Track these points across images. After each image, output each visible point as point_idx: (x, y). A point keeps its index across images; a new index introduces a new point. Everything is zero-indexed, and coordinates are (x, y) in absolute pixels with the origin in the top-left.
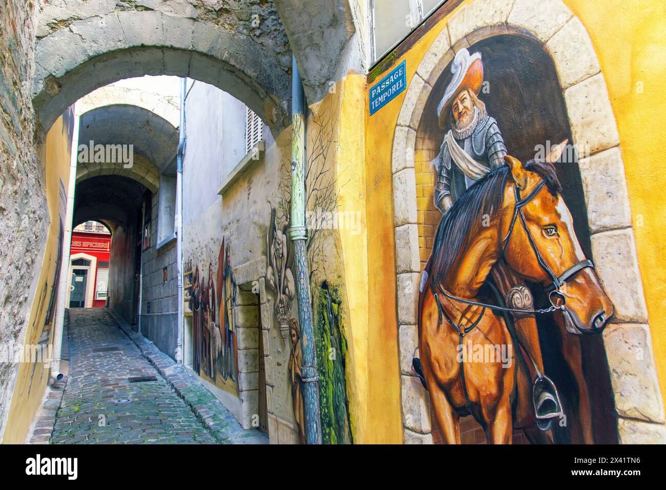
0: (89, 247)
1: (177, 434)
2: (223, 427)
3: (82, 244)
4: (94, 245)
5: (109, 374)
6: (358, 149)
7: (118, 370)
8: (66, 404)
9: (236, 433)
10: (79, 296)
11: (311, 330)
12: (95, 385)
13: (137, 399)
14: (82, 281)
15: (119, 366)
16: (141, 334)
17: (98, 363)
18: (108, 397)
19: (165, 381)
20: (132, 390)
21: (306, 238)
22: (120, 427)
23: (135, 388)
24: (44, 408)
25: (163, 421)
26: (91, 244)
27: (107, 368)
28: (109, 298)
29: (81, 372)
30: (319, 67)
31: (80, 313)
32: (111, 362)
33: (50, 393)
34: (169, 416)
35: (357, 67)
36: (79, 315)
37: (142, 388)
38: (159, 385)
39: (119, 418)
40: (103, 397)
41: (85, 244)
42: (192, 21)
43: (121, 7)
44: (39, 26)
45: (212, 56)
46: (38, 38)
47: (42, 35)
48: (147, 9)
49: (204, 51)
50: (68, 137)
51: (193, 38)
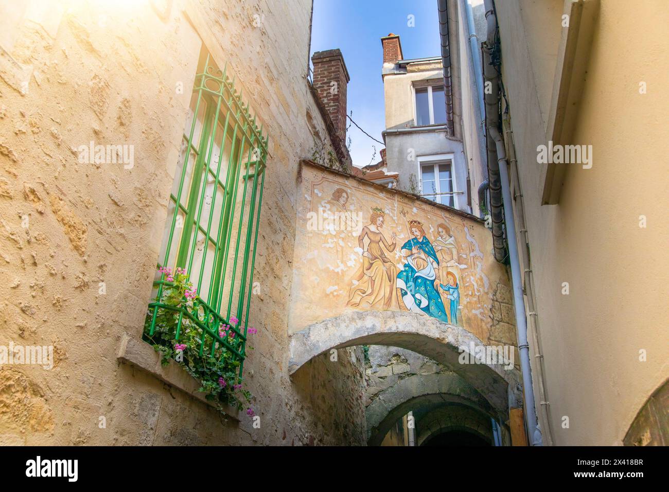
30: (500, 401)
35: (515, 405)
42: (437, 374)
43: (401, 377)
44: (366, 401)
45: (450, 394)
46: (367, 407)
47: (368, 405)
48: (413, 374)
49: (446, 392)
50: (398, 434)
51: (439, 385)
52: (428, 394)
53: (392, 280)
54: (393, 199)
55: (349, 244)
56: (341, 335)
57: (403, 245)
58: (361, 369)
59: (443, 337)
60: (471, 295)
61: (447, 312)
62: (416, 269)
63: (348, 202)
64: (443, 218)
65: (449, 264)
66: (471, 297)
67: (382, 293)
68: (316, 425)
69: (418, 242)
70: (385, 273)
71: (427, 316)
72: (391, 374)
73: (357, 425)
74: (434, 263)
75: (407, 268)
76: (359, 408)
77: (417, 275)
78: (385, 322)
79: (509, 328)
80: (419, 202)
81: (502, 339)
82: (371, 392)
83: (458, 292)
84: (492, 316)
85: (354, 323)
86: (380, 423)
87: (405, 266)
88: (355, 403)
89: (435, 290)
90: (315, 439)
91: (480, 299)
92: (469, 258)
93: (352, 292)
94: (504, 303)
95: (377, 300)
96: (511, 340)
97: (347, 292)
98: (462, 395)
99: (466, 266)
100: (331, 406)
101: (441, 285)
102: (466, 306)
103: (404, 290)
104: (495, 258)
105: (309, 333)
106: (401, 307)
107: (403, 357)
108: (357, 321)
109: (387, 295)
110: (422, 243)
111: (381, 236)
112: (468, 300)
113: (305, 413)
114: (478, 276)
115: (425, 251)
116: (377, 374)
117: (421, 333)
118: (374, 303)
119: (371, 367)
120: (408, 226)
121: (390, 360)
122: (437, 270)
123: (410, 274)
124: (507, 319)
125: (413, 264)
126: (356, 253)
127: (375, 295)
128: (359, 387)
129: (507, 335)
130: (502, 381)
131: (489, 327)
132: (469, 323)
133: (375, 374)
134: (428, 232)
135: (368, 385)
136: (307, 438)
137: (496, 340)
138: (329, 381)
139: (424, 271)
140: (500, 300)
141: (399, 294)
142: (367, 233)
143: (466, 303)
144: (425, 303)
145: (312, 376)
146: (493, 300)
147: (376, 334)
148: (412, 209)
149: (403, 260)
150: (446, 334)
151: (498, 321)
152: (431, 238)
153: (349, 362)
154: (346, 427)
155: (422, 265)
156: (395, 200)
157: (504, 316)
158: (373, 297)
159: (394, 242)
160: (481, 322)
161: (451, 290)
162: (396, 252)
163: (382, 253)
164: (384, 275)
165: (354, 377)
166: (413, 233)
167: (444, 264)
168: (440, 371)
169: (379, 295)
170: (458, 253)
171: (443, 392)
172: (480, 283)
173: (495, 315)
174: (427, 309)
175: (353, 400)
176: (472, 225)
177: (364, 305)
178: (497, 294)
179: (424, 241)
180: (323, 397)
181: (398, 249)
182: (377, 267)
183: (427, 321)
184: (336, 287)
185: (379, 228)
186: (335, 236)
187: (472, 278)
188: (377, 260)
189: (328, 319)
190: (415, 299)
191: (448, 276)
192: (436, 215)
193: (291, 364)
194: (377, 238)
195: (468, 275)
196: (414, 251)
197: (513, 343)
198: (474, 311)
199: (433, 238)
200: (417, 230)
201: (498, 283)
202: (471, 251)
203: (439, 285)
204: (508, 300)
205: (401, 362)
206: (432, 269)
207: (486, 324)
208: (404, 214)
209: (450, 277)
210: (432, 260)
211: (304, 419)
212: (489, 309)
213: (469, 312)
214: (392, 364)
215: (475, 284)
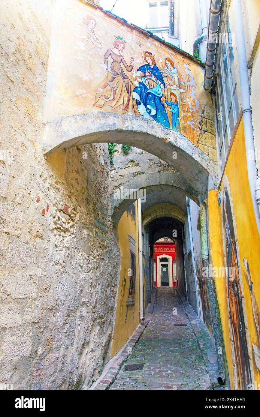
0: (167, 251)
1: (184, 348)
2: (206, 349)
3: (163, 249)
4: (170, 249)
5: (166, 321)
6: (217, 222)
7: (171, 320)
8: (146, 332)
9: (211, 352)
10: (165, 279)
11: (214, 300)
12: (159, 325)
13: (174, 333)
14: (166, 270)
15: (172, 318)
16: (188, 302)
17: (163, 316)
18: (162, 331)
19: (191, 327)
20: (173, 329)
21: (208, 259)
22: (162, 342)
23: (175, 328)
24: (136, 331)
25: (181, 343)
26: (168, 249)
27: (167, 318)
28: (177, 281)
29: (155, 319)
30: (202, 186)
31: (163, 290)
32: (169, 316)
33: (140, 326)
34: (185, 342)
35: (213, 188)
36: (162, 290)
37: (178, 329)
38: (187, 328)
39: (163, 339)
40: (160, 331)
41: (165, 249)
42: (158, 173)
43: (134, 175)
44: (111, 190)
45: (167, 185)
46: (111, 194)
47: (112, 193)
48: (143, 173)
49: (164, 184)
50: (131, 215)
51: (159, 179)
52: (152, 186)
53: (130, 93)
54: (132, 33)
55: (96, 60)
56: (88, 127)
57: (138, 68)
58: (108, 170)
59: (166, 137)
60: (186, 111)
61: (170, 121)
62: (148, 87)
63: (95, 27)
64: (169, 54)
65: (172, 87)
66: (187, 113)
67: (121, 101)
68: (70, 197)
69: (150, 68)
70: (124, 86)
71: (155, 122)
72: (128, 173)
73: (104, 204)
74: (161, 85)
75: (141, 85)
76: (105, 194)
77: (148, 91)
78: (124, 122)
79: (211, 137)
80: (152, 39)
81: (207, 144)
82: (115, 185)
83: (178, 107)
84: (200, 127)
85: (98, 120)
86: (120, 204)
87: (140, 83)
88: (103, 190)
89: (162, 104)
90: (69, 207)
91: (193, 114)
92: (186, 85)
93: (98, 97)
94: (209, 119)
95: (117, 105)
96: (212, 144)
97: (94, 96)
98: (175, 185)
99: (184, 91)
100: (83, 187)
101: (166, 101)
102: (183, 118)
103: (138, 101)
104: (205, 88)
105: (61, 123)
106: (136, 113)
107: (136, 162)
108: (101, 119)
109: (126, 102)
110: (153, 69)
111: (122, 58)
112: (185, 114)
113: (60, 187)
114: (192, 99)
115: (155, 76)
116: (119, 174)
117: (150, 133)
118: (115, 107)
119: (115, 169)
120: (143, 55)
121: (127, 165)
122: (163, 91)
123: (143, 90)
124: (210, 131)
125: (146, 83)
126: (102, 68)
127: (116, 101)
128: (106, 181)
129: (210, 141)
130: (205, 171)
131: (198, 134)
132: (184, 130)
133: (117, 174)
134: (158, 62)
135: (112, 180)
136: (62, 205)
137: (203, 143)
138: (82, 170)
139: (154, 90)
140: (206, 117)
141: (135, 103)
142: (110, 54)
143: (183, 116)
144: (154, 112)
145: (67, 162)
146: (202, 117)
147: (116, 130)
148: (146, 42)
149: (138, 79)
150: (168, 136)
151: (205, 131)
152: (160, 67)
153: (98, 162)
154: (95, 204)
155: (153, 85)
156: (133, 34)
157: (209, 128)
158: (114, 103)
159: (132, 65)
160: (193, 131)
161: (173, 105)
162: (133, 72)
163: (123, 72)
164: (123, 88)
165: (103, 173)
166: (146, 61)
167: (169, 87)
168: (161, 171)
169: (119, 102)
170: (179, 81)
171: (162, 184)
172: (193, 103)
173: (202, 127)
174: (155, 117)
175: (101, 188)
176: (189, 62)
177: (106, 107)
178: (205, 113)
179: (155, 68)
180: (77, 180)
181: (135, 70)
182: (118, 81)
183: (155, 125)
184: (84, 91)
185: (120, 52)
186: (84, 51)
187: (188, 100)
188: (118, 76)
189: (77, 114)
190: (147, 108)
191: (171, 95)
192: (164, 51)
193: (45, 145)
194: (118, 59)
195: (185, 97)
196: (147, 74)
197: (214, 147)
198: (188, 123)
199: (161, 67)
200: (150, 59)
201: (206, 106)
202: (188, 81)
203: (164, 101)
204: (212, 118)
205: (135, 165)
206: (160, 89)
207: (196, 132)
208: (140, 45)
209: (172, 96)
210: (160, 82)
211: (59, 191)
212: (199, 122)
213: (185, 123)
214: (129, 167)
215: (190, 105)
